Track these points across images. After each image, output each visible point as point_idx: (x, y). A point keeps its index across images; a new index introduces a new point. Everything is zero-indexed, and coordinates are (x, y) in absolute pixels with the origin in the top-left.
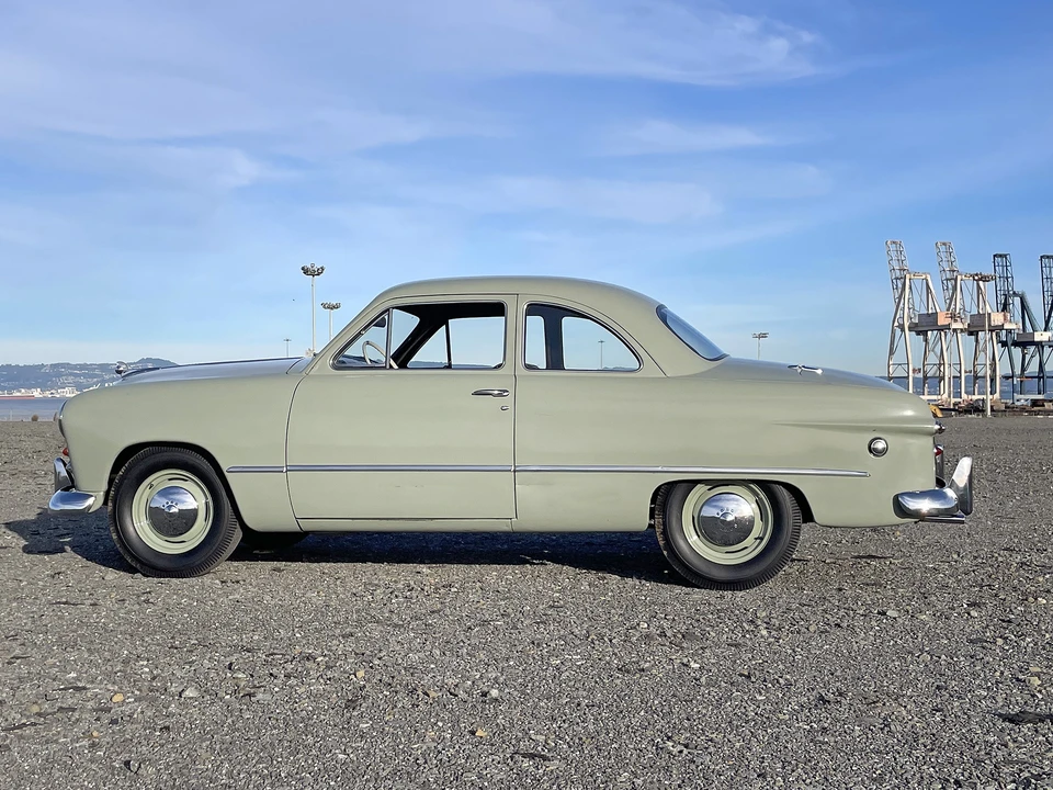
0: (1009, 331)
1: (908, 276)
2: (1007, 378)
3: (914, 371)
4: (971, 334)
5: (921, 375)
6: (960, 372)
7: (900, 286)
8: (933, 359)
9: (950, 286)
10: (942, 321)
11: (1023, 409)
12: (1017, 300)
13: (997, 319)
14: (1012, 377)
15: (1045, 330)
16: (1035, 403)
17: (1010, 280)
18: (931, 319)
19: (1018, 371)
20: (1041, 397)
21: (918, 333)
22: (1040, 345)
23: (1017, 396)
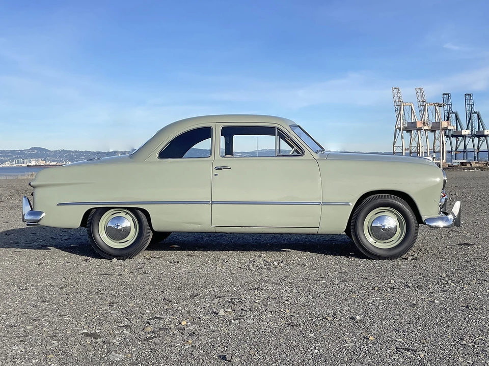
0: (450, 130)
1: (402, 104)
2: (449, 152)
3: (405, 149)
4: (432, 131)
5: (409, 151)
6: (427, 150)
7: (399, 109)
8: (414, 144)
9: (422, 109)
10: (419, 125)
11: (456, 167)
12: (454, 115)
13: (444, 124)
14: (451, 152)
15: (467, 129)
16: (462, 164)
17: (450, 106)
18: (413, 125)
19: (454, 149)
20: (465, 161)
21: (408, 132)
22: (464, 136)
23: (454, 161)
